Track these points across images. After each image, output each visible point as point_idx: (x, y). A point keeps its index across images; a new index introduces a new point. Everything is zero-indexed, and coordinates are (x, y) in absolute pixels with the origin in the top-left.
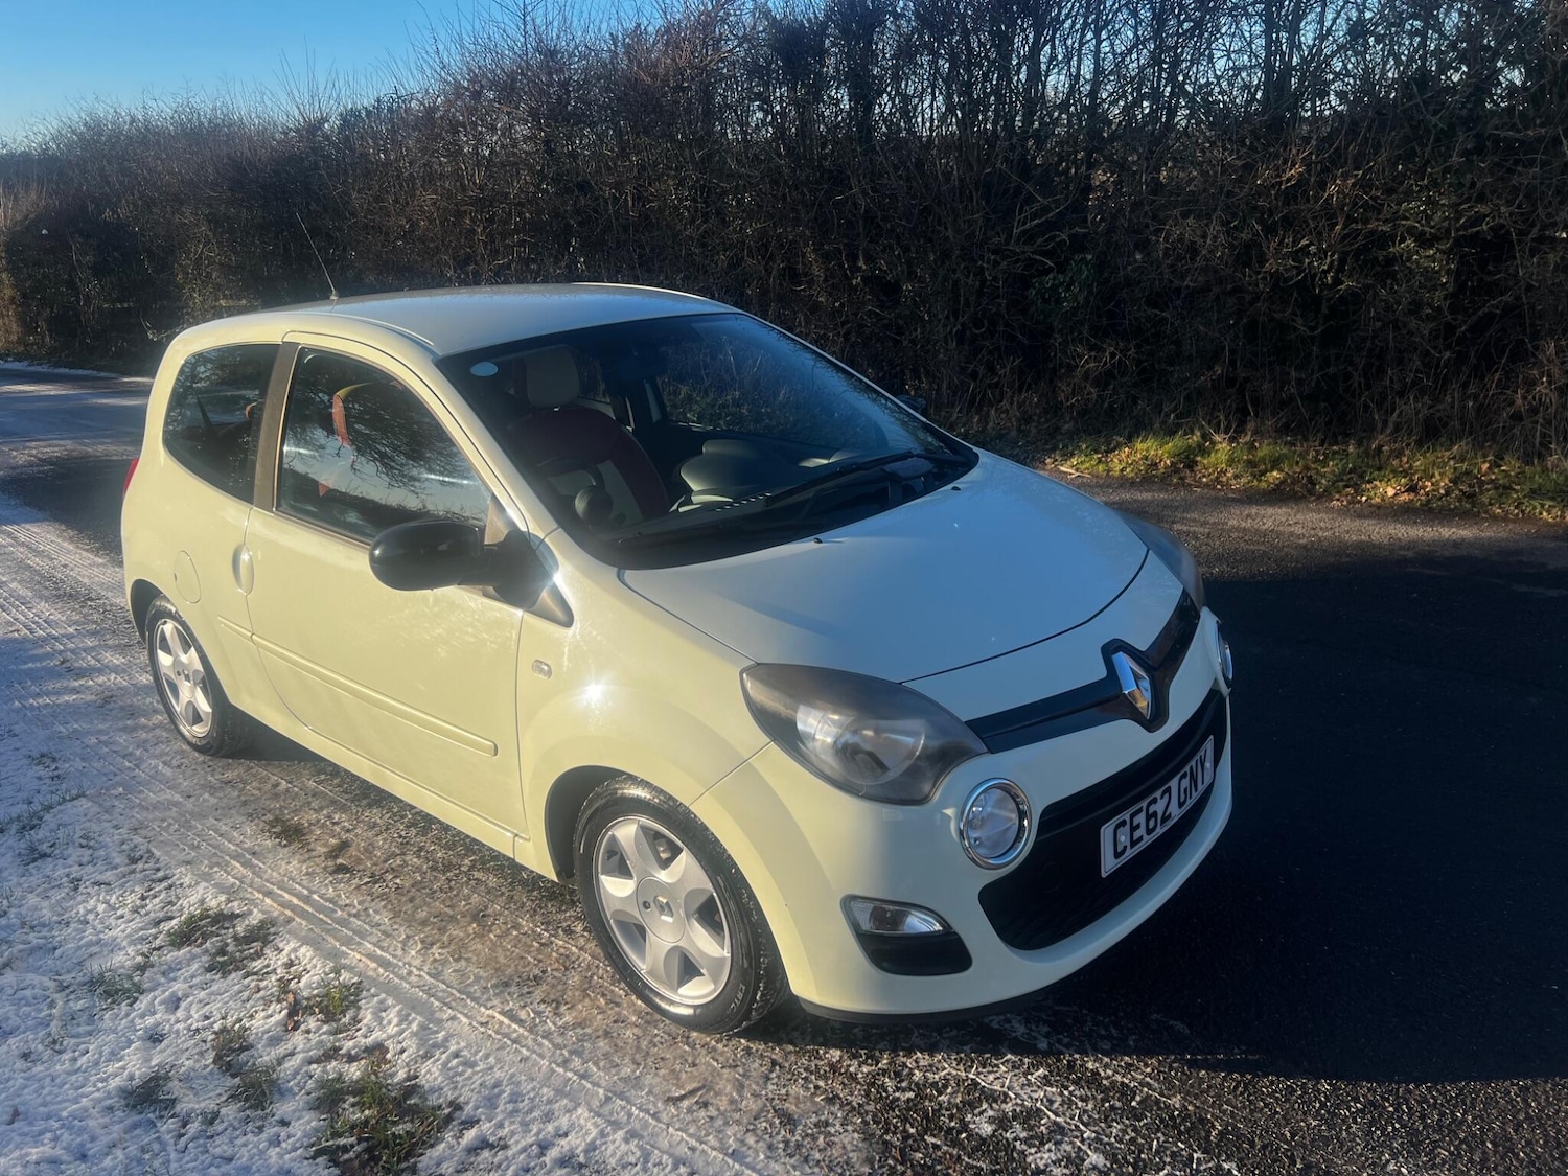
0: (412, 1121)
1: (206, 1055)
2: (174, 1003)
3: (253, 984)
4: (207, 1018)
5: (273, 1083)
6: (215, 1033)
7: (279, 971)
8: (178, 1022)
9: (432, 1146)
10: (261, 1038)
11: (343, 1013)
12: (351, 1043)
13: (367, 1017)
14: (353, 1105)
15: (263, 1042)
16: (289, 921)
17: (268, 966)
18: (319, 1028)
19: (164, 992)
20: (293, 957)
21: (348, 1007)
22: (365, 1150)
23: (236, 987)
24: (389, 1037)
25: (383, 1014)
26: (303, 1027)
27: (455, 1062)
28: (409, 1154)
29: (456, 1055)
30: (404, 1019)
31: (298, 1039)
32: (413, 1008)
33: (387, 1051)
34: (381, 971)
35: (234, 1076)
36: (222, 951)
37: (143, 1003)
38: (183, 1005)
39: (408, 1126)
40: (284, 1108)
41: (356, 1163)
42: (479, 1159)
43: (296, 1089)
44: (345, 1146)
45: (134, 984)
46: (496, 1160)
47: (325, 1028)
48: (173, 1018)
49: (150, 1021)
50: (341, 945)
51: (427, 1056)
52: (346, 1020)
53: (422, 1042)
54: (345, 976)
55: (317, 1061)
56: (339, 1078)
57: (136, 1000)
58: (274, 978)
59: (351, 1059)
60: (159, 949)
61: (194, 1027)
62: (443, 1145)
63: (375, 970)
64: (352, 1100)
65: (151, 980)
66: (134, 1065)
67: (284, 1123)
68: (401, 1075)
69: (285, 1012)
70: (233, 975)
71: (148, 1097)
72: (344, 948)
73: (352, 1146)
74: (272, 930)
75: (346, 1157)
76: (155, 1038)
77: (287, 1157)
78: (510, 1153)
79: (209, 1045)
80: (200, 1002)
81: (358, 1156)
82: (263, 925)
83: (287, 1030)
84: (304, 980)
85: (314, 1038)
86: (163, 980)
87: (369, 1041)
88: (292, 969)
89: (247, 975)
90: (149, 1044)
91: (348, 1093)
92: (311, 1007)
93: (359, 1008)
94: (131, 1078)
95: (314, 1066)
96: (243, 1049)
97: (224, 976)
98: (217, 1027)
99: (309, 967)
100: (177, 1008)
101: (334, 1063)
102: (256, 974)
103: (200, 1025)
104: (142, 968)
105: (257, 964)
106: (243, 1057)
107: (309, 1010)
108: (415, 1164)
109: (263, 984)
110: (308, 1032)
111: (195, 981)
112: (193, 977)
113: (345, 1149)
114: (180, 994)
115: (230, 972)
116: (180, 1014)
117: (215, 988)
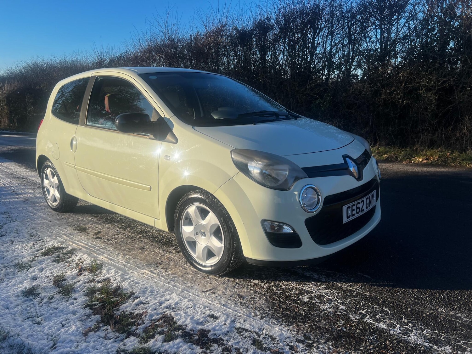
0: (118, 297)
1: (51, 283)
2: (42, 270)
3: (67, 265)
4: (52, 273)
5: (73, 289)
6: (55, 277)
7: (76, 261)
8: (42, 274)
9: (124, 304)
10: (69, 277)
11: (97, 271)
12: (99, 278)
13: (104, 271)
14: (99, 294)
15: (70, 278)
16: (81, 249)
17: (72, 260)
18: (88, 275)
19: (38, 267)
20: (81, 257)
21: (98, 269)
22: (102, 305)
23: (62, 266)
24: (111, 276)
25: (110, 271)
26: (83, 274)
27: (132, 282)
28: (116, 306)
29: (133, 281)
30: (116, 272)
31: (81, 277)
32: (120, 270)
33: (110, 280)
34: (109, 261)
35: (59, 288)
36: (58, 257)
37: (31, 270)
38: (44, 270)
39: (116, 299)
40: (75, 295)
41: (99, 309)
42: (139, 307)
43: (80, 290)
44: (95, 304)
45: (29, 265)
46: (145, 307)
47: (90, 274)
48: (41, 274)
49: (33, 274)
50: (97, 255)
51: (123, 281)
52: (98, 272)
53: (122, 278)
54: (98, 262)
55: (88, 283)
56: (95, 287)
57: (29, 269)
58: (74, 263)
59: (98, 282)
60: (38, 257)
61: (47, 275)
62: (128, 303)
63: (108, 261)
64: (98, 292)
65: (34, 264)
66: (27, 285)
67: (75, 299)
68: (115, 285)
69: (78, 271)
70: (61, 263)
71: (31, 293)
72: (98, 256)
73: (98, 304)
74: (75, 251)
75: (95, 307)
76: (34, 279)
77: (76, 308)
78: (150, 305)
79: (52, 280)
80: (50, 269)
81: (100, 307)
82: (72, 250)
83: (78, 276)
84: (84, 263)
85: (87, 277)
86: (38, 264)
87: (105, 277)
88: (81, 261)
89: (66, 262)
90: (32, 280)
91: (97, 291)
92: (86, 270)
93: (102, 270)
94: (26, 288)
95: (86, 284)
96: (63, 280)
97: (58, 263)
98: (55, 275)
99: (86, 260)
100: (42, 271)
101: (93, 283)
102: (69, 262)
103: (49, 275)
104: (32, 261)
105: (70, 259)
106: (63, 282)
107: (85, 270)
108: (118, 308)
109: (70, 264)
110: (85, 275)
111: (49, 264)
112: (48, 263)
113: (95, 305)
114: (43, 267)
115: (60, 262)
116: (43, 272)
117: (55, 266)
